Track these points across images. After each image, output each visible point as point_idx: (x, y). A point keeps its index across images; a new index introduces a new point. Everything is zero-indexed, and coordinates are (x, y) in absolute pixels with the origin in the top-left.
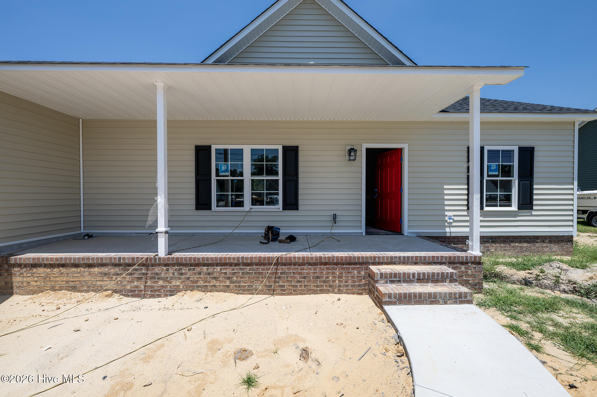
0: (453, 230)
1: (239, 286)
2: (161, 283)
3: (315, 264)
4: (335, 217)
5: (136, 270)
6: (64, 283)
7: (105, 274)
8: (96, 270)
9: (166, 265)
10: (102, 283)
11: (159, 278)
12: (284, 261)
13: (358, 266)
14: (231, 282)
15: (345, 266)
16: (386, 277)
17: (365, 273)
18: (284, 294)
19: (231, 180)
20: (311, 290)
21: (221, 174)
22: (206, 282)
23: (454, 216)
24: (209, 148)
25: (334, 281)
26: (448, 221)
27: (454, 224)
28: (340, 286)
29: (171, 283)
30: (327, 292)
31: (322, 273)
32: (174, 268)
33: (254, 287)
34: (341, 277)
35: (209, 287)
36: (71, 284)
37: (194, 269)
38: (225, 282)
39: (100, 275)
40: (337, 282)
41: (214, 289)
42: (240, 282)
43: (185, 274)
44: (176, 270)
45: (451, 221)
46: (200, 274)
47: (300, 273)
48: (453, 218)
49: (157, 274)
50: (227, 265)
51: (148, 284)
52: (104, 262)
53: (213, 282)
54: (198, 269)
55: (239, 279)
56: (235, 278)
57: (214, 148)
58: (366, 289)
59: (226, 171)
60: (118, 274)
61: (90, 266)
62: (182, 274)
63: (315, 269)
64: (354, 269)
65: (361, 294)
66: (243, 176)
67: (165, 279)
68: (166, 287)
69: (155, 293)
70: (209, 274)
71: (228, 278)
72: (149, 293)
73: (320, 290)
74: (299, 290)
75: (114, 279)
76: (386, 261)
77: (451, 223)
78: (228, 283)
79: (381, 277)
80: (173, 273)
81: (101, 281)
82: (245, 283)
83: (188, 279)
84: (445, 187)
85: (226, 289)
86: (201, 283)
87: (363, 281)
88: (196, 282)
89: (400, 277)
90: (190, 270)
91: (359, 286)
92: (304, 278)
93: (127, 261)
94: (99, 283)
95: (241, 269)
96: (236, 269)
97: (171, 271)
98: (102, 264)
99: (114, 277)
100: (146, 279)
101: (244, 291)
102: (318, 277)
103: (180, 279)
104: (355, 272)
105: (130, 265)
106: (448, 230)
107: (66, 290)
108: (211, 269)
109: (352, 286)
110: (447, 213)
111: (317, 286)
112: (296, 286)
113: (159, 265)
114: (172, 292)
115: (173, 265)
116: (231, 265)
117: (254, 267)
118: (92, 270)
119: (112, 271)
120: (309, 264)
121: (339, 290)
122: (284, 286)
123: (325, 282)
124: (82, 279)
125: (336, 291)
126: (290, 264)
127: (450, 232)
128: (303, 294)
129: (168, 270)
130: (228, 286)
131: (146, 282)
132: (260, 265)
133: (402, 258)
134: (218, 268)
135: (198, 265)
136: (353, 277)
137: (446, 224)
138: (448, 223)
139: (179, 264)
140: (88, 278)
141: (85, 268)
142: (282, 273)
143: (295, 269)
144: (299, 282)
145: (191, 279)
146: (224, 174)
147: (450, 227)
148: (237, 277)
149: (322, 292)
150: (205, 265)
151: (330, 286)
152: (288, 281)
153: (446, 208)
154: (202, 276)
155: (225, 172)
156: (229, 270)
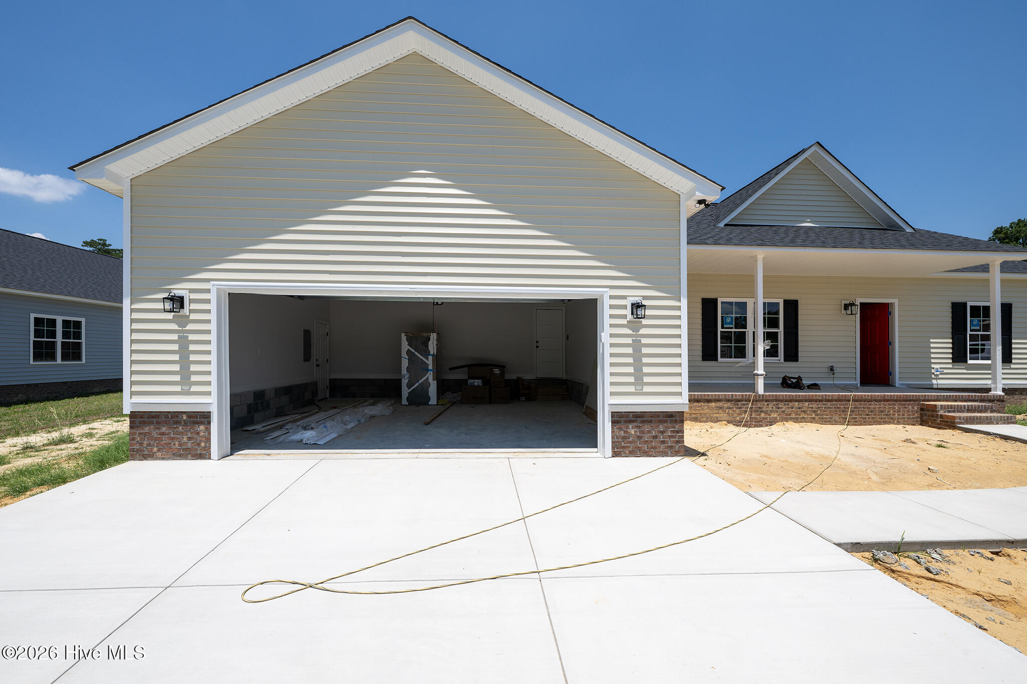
0: (940, 382)
1: (822, 418)
2: (763, 415)
3: (880, 401)
4: (832, 369)
5: (744, 404)
6: (688, 415)
7: (720, 408)
8: (713, 404)
9: (767, 401)
10: (718, 415)
11: (761, 412)
12: (857, 398)
13: (912, 403)
14: (816, 415)
15: (902, 403)
16: (945, 408)
17: (918, 408)
18: (856, 425)
19: (734, 332)
20: (877, 421)
21: (725, 326)
22: (797, 414)
23: (940, 368)
24: (715, 301)
25: (894, 415)
26: (935, 374)
27: (940, 376)
28: (898, 418)
29: (770, 415)
30: (889, 423)
31: (885, 407)
32: (773, 403)
33: (834, 419)
34: (900, 411)
35: (799, 419)
36: (693, 416)
37: (788, 404)
38: (812, 414)
39: (716, 408)
40: (896, 415)
41: (803, 420)
42: (823, 415)
43: (782, 408)
44: (774, 405)
45: (938, 373)
46: (792, 408)
47: (869, 408)
48: (939, 370)
49: (760, 408)
50: (813, 401)
51: (753, 416)
52: (720, 398)
53: (803, 415)
54: (791, 404)
55: (822, 413)
56: (819, 412)
57: (720, 301)
58: (918, 421)
59: (731, 323)
60: (730, 408)
61: (709, 401)
62: (779, 408)
63: (880, 405)
64: (908, 405)
65: (914, 425)
66: (746, 328)
67: (766, 412)
68: (767, 418)
69: (759, 424)
70: (799, 408)
71: (814, 412)
72: (754, 423)
73: (884, 422)
74: (868, 422)
75: (727, 412)
76: (933, 398)
77: (938, 375)
78: (814, 416)
79: (941, 408)
80: (772, 408)
81: (717, 413)
82: (827, 415)
83: (784, 412)
84: (932, 341)
85: (812, 421)
86: (793, 416)
87: (916, 414)
88: (790, 415)
89: (954, 408)
90: (785, 405)
91: (913, 418)
92: (872, 412)
93: (738, 398)
94: (715, 415)
95: (824, 404)
96: (820, 405)
97: (770, 406)
98: (718, 400)
99: (727, 410)
100: (751, 412)
101: (826, 422)
102: (882, 411)
103: (778, 412)
104: (910, 407)
105: (739, 401)
106: (934, 382)
107: (689, 420)
108: (801, 404)
109: (907, 418)
110: (933, 366)
111: (882, 419)
112: (865, 418)
113: (762, 401)
114: (771, 423)
115: (772, 401)
116: (816, 401)
117: (834, 402)
118: (710, 404)
119: (725, 405)
120: (876, 401)
121: (898, 421)
122: (856, 418)
123: (887, 415)
124: (702, 412)
125: (896, 422)
126: (861, 401)
127: (938, 384)
128: (870, 425)
129: (768, 405)
130: (814, 418)
131: (751, 415)
132: (839, 401)
133: (945, 396)
134: (807, 404)
135: (791, 401)
136: (908, 411)
137: (933, 376)
138: (935, 375)
139: (777, 400)
140: (707, 411)
141: (704, 403)
142: (855, 408)
143: (864, 404)
144: (868, 415)
145: (785, 412)
146: (728, 326)
147: (936, 379)
148: (820, 411)
149: (885, 423)
150: (796, 401)
151: (891, 418)
152: (859, 414)
153: (933, 361)
154: (794, 410)
155: (729, 324)
156: (814, 405)
